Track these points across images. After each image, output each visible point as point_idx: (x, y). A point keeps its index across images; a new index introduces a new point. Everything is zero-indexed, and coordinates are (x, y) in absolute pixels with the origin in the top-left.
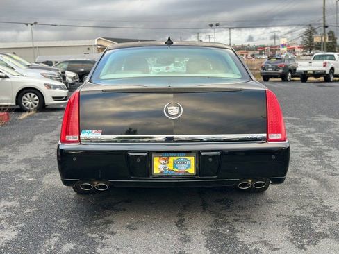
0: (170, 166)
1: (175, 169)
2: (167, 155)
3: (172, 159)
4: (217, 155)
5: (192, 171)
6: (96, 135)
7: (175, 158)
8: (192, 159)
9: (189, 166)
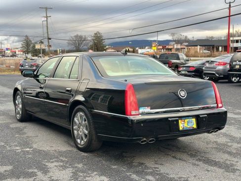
0: (186, 125)
1: (188, 126)
2: (184, 118)
3: (186, 120)
4: (205, 117)
5: (195, 126)
6: (148, 110)
7: (188, 120)
8: (194, 120)
9: (194, 124)
